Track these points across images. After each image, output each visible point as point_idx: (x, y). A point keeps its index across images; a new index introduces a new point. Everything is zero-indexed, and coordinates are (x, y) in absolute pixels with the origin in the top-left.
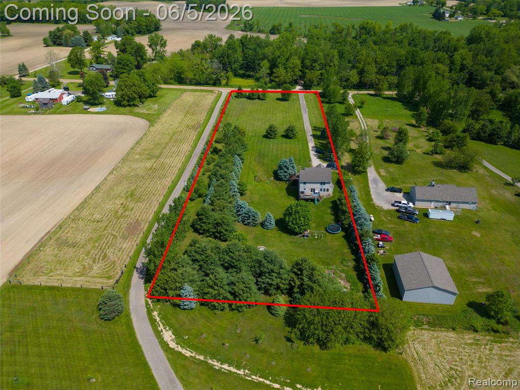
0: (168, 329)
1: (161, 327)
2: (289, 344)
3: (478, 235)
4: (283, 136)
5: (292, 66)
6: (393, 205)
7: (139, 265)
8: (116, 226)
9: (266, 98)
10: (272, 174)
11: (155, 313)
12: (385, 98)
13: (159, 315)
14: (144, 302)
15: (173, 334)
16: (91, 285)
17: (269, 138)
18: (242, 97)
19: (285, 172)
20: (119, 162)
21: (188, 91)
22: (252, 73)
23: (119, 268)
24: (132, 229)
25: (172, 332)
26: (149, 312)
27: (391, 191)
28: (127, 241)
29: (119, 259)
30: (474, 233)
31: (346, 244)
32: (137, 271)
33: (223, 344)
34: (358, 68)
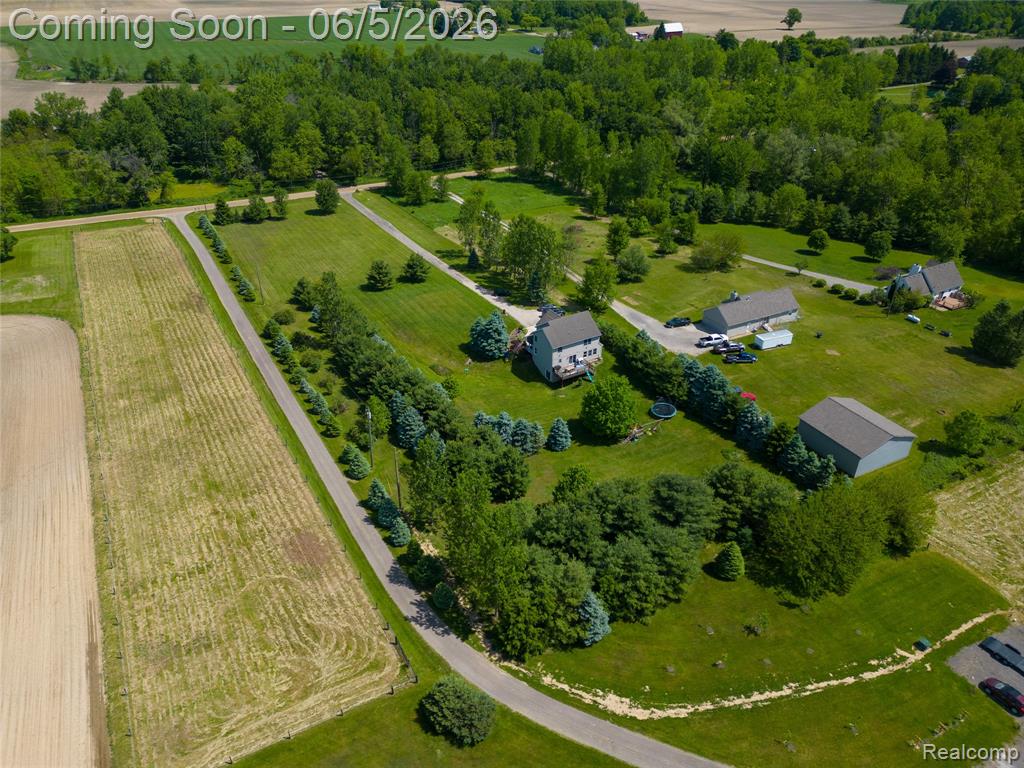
0: (601, 693)
1: (588, 698)
2: (795, 611)
3: (835, 353)
4: (402, 280)
5: (307, 142)
6: (699, 346)
7: (410, 611)
8: (259, 561)
9: (287, 216)
10: (461, 353)
11: (547, 680)
12: (499, 180)
13: (557, 677)
14: (504, 673)
15: (620, 696)
16: (356, 700)
17: (381, 290)
18: (232, 222)
19: (498, 341)
20: (88, 429)
21: (81, 230)
22: (203, 169)
23: (375, 638)
24: (304, 551)
25: (615, 693)
26: (535, 683)
27: (675, 326)
28: (326, 579)
29: (350, 621)
30: (829, 352)
31: (701, 427)
32: (421, 625)
33: (715, 665)
34: (429, 131)
